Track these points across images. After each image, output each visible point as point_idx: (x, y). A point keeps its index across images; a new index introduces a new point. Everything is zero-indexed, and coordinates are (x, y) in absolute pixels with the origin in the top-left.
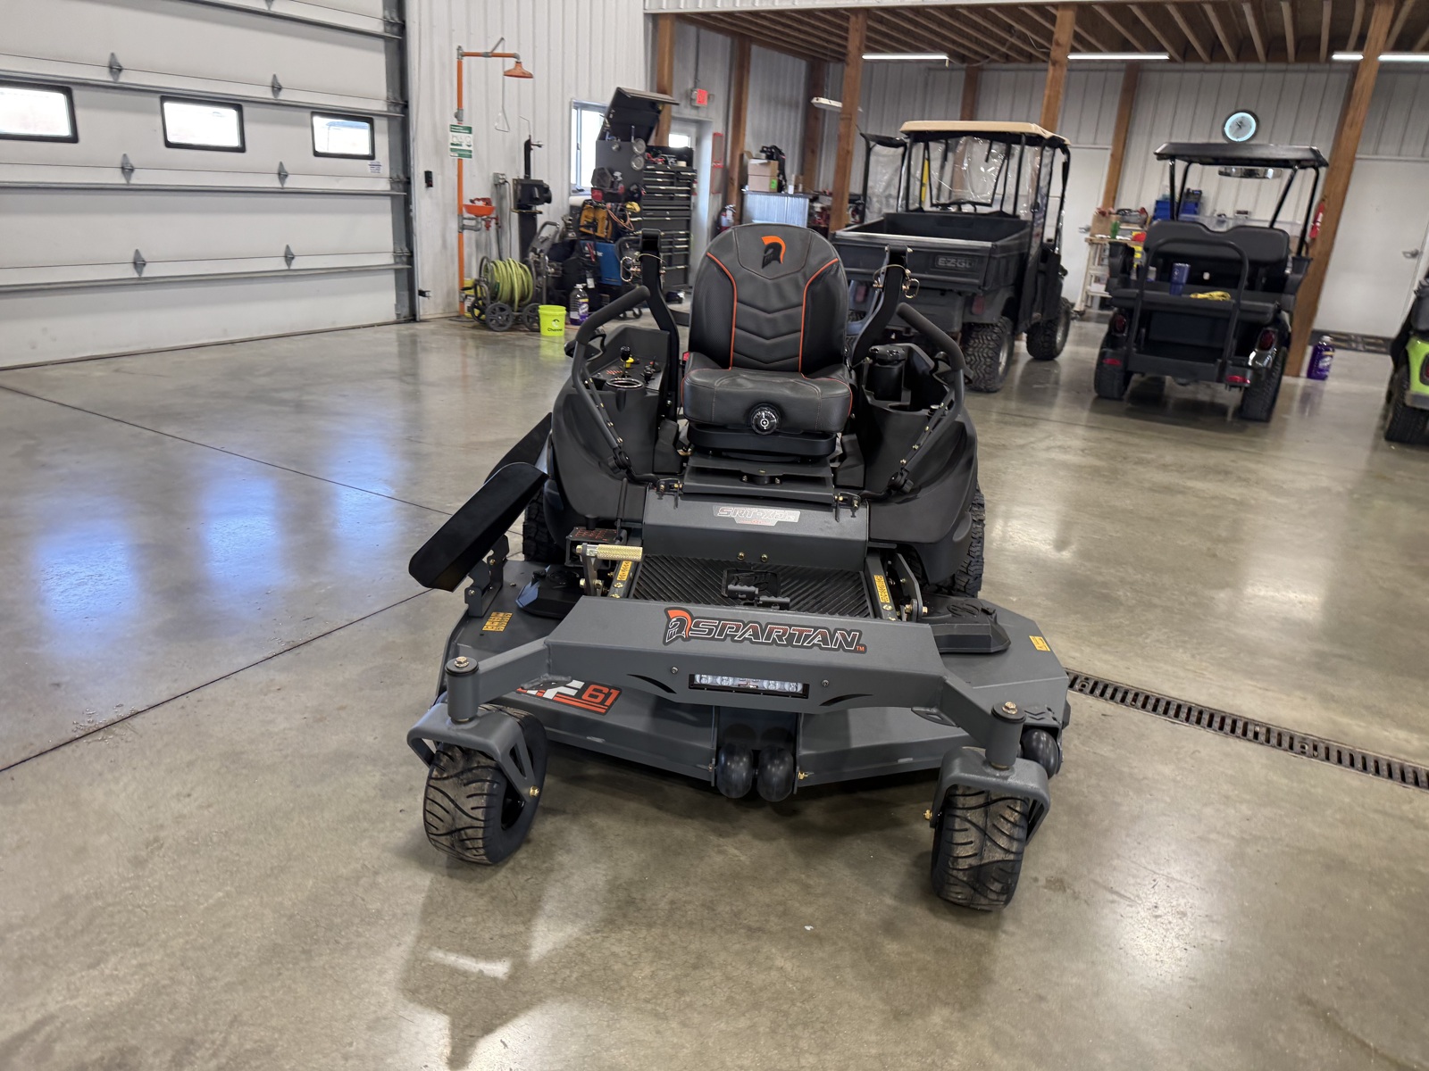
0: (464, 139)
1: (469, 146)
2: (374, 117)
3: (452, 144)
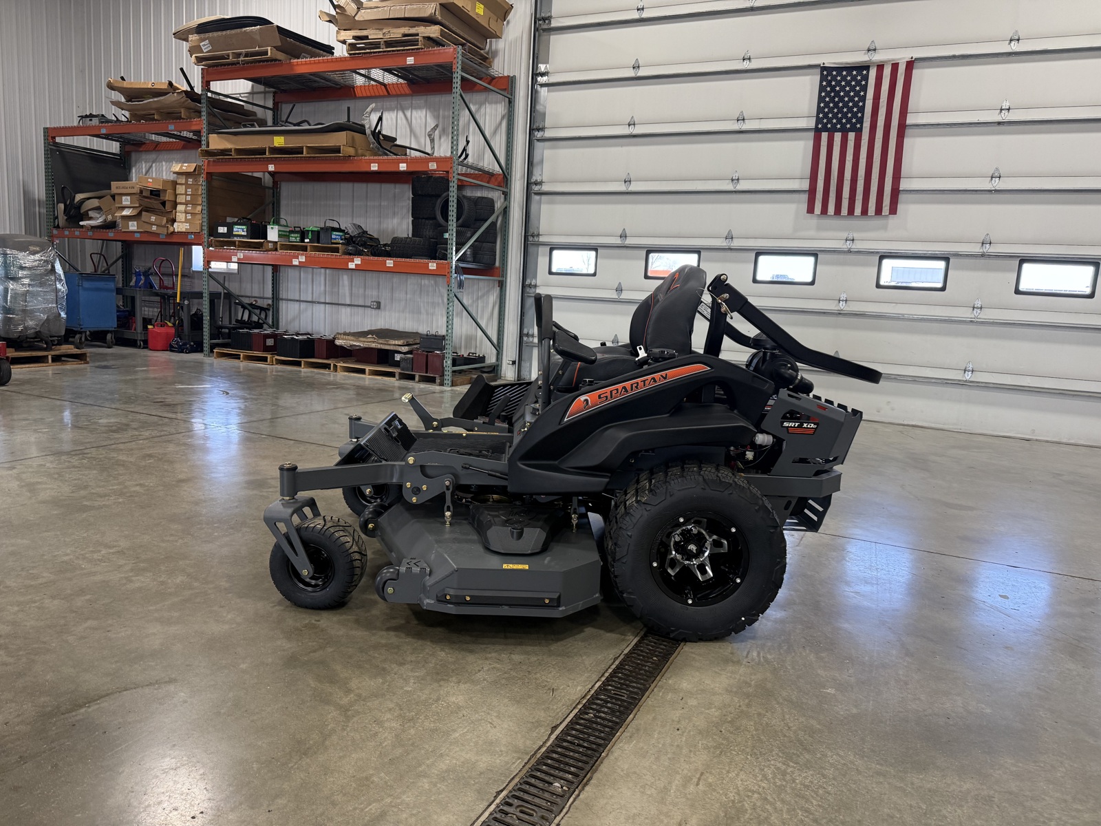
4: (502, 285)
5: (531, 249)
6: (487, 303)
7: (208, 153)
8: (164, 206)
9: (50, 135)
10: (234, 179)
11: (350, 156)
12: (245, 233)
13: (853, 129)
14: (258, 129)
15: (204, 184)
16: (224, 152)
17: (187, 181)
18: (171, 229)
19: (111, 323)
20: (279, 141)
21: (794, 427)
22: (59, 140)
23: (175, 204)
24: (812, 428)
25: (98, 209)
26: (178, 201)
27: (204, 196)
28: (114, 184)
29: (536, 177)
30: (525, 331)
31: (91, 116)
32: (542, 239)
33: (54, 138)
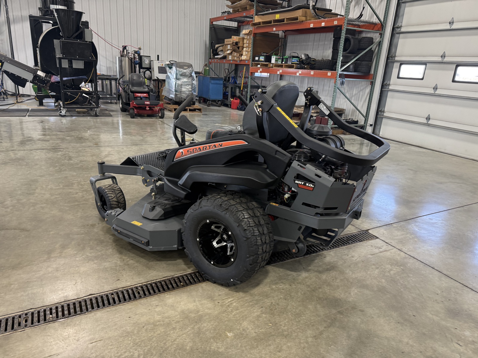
4: (373, 84)
5: (390, 65)
6: (365, 93)
7: (254, 24)
8: (239, 49)
9: (212, 21)
10: (266, 35)
11: (303, 21)
12: (263, 60)
14: (271, 11)
15: (252, 38)
16: (259, 23)
17: (247, 37)
18: (241, 59)
19: (221, 97)
20: (277, 17)
21: (301, 184)
22: (214, 23)
23: (243, 48)
24: (311, 187)
25: (222, 51)
26: (244, 46)
27: (252, 43)
28: (226, 40)
29: (399, 24)
30: (381, 109)
31: (226, 12)
32: (396, 59)
33: (212, 22)
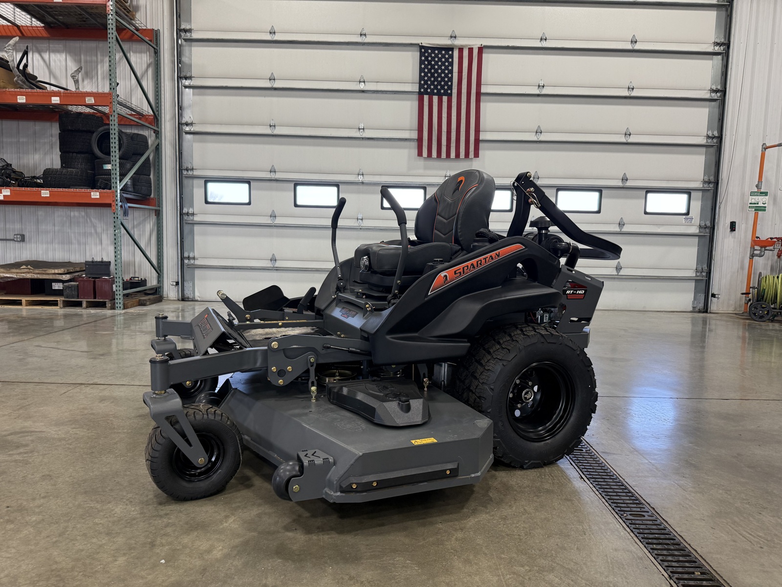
0: (761, 200)
1: (764, 204)
2: (691, 191)
3: (750, 204)
4: (158, 214)
5: (185, 181)
6: (144, 231)
13: (446, 94)
29: (187, 118)
30: (186, 255)
32: (196, 173)
